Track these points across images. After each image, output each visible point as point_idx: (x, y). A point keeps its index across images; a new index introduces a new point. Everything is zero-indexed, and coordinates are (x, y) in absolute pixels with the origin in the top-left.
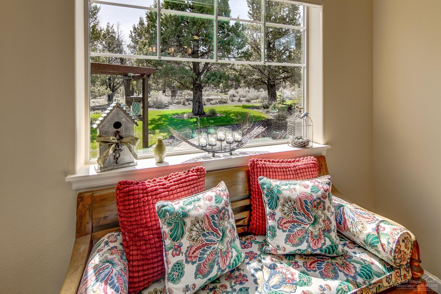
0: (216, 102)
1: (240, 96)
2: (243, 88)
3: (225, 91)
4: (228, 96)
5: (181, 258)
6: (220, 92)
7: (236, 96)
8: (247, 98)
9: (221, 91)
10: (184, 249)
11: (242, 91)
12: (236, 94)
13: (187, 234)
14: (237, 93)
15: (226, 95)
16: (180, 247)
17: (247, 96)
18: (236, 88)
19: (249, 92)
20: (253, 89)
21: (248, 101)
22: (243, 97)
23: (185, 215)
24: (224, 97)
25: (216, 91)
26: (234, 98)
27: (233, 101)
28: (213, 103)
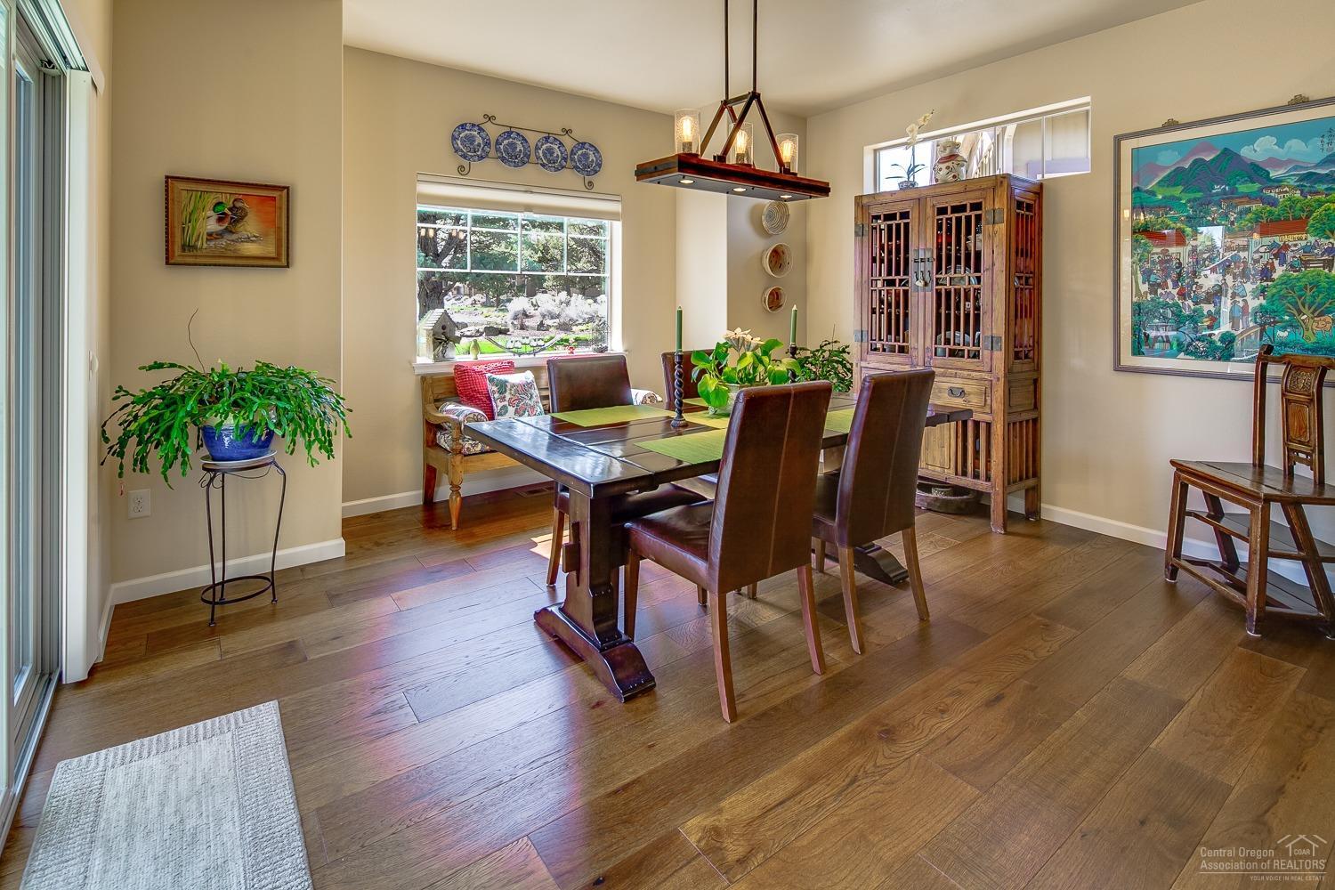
0: (478, 331)
1: (544, 316)
2: (553, 293)
3: (499, 302)
4: (509, 317)
5: (506, 403)
6: (484, 305)
7: (532, 316)
8: (562, 320)
9: (484, 300)
10: (507, 399)
11: (547, 301)
12: (531, 311)
13: (508, 391)
14: (536, 306)
15: (501, 313)
16: (504, 397)
17: (563, 315)
18: (531, 294)
19: (568, 303)
20: (580, 296)
21: (565, 327)
22: (552, 318)
23: (506, 382)
24: (495, 317)
25: (470, 301)
26: (528, 322)
27: (523, 327)
28: (469, 334)
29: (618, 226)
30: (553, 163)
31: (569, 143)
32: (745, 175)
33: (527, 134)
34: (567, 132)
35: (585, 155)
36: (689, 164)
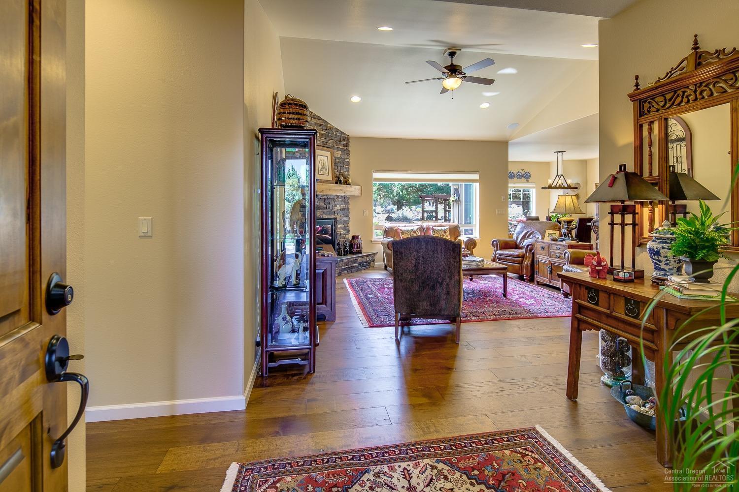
29: (534, 190)
30: (519, 177)
31: (523, 172)
32: (560, 187)
33: (514, 172)
34: (523, 170)
35: (527, 175)
36: (550, 187)
